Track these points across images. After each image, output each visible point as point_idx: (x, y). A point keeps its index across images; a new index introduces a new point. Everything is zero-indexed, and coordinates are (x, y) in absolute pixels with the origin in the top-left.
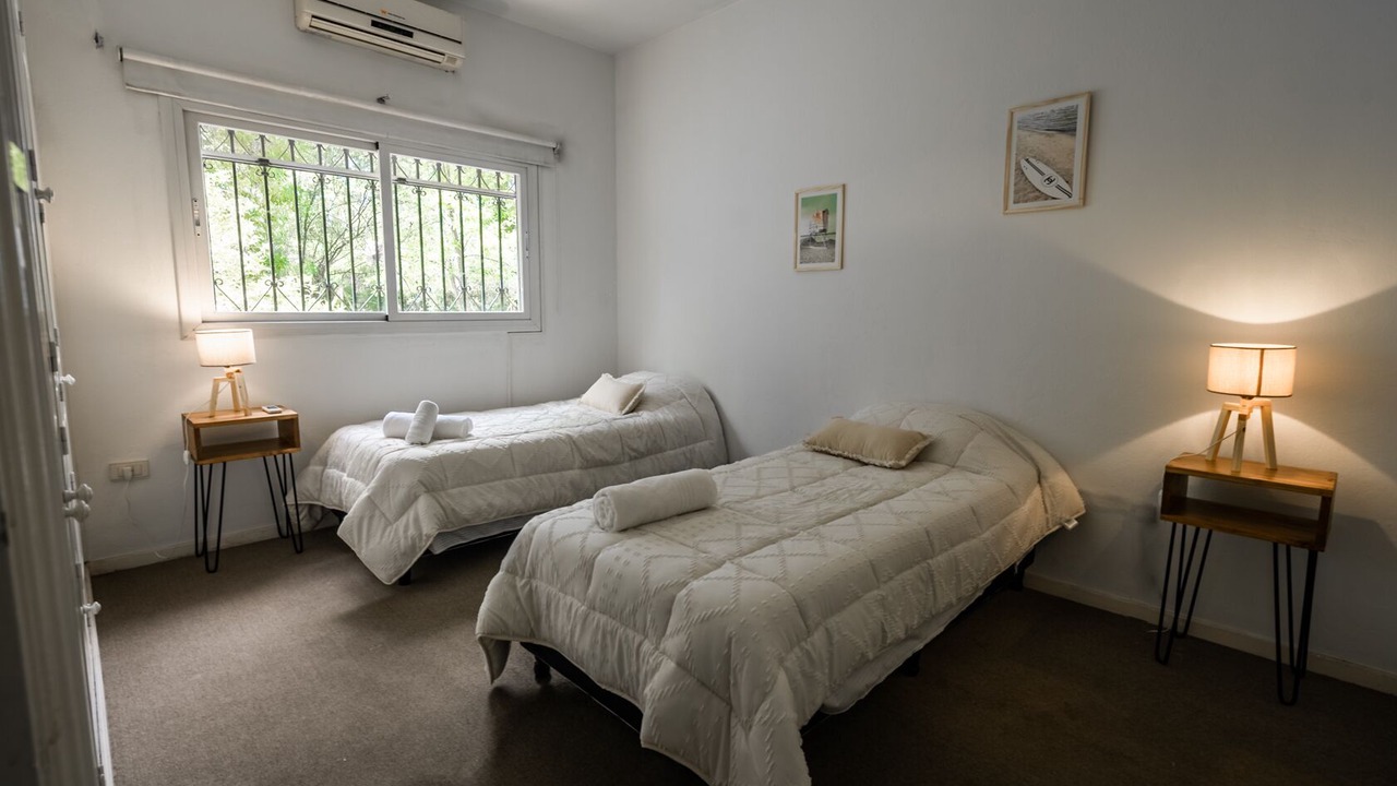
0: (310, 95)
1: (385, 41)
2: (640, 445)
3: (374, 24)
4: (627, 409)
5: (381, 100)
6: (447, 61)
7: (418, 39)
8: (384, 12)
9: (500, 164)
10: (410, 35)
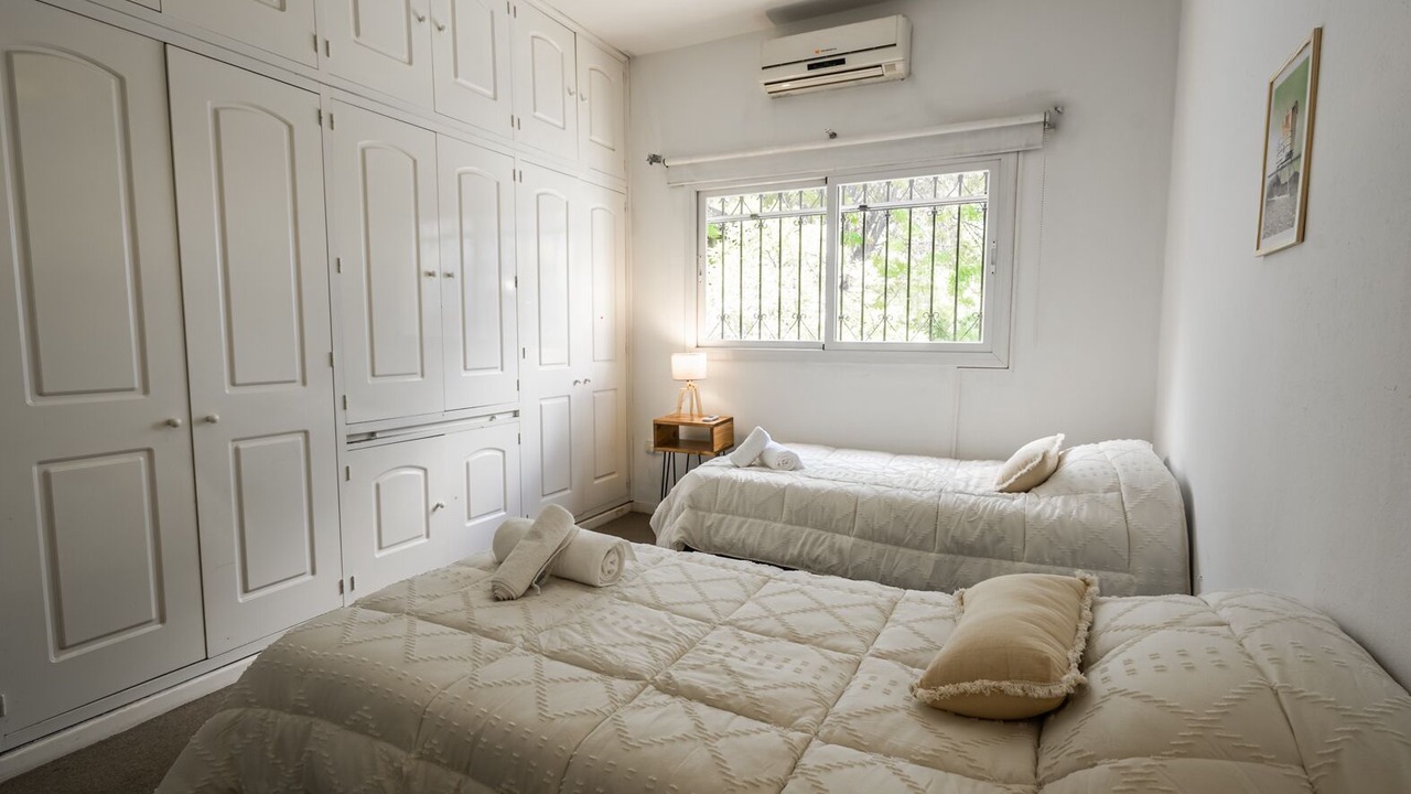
0: (770, 152)
1: (828, 77)
2: (973, 536)
3: (811, 67)
4: (1005, 485)
5: (833, 135)
6: (887, 71)
7: (852, 62)
8: (817, 52)
9: (959, 163)
10: (842, 62)
